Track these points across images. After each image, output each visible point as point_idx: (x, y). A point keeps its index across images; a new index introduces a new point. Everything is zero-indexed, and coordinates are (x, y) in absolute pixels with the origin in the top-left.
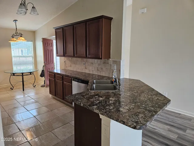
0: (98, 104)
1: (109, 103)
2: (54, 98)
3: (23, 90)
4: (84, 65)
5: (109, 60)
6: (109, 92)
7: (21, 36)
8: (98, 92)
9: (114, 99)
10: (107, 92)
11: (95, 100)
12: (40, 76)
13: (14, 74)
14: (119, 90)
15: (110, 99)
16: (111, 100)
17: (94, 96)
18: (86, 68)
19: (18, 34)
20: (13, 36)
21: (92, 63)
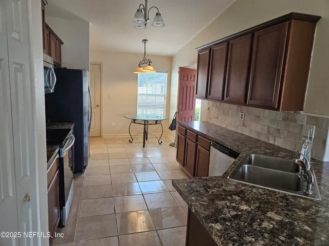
0: (230, 221)
1: (260, 225)
2: (182, 170)
3: (144, 146)
4: (242, 118)
5: (298, 113)
6: (274, 192)
7: (149, 65)
8: (245, 185)
9: (278, 218)
10: (271, 191)
11: (228, 207)
12: (169, 128)
13: (134, 121)
14: (307, 195)
15: (269, 214)
16: (271, 219)
17: (231, 193)
18: (244, 125)
19: (146, 61)
20: (140, 64)
21: (259, 117)
